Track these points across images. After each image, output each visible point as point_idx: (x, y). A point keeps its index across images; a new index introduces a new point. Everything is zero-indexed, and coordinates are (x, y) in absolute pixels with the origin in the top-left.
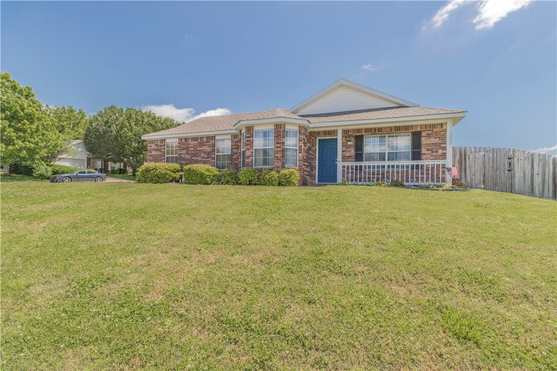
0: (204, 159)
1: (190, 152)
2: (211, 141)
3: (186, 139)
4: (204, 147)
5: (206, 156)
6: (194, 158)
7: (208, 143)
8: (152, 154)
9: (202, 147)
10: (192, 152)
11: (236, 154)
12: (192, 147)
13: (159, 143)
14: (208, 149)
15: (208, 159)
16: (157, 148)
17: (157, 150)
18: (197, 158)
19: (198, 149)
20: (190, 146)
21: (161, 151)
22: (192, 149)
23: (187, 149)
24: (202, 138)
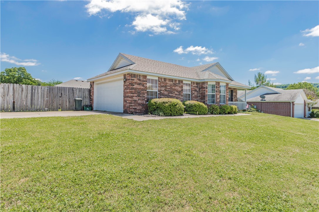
0: (177, 96)
1: (167, 90)
2: (181, 84)
3: (165, 79)
4: (177, 87)
5: (178, 94)
6: (170, 94)
7: (179, 85)
8: (134, 87)
9: (176, 87)
10: (169, 90)
11: (194, 94)
12: (168, 86)
13: (141, 78)
14: (180, 89)
15: (179, 96)
16: (139, 82)
17: (139, 84)
18: (172, 94)
19: (173, 88)
20: (168, 85)
21: (143, 86)
22: (169, 87)
23: (166, 87)
24: (176, 80)
